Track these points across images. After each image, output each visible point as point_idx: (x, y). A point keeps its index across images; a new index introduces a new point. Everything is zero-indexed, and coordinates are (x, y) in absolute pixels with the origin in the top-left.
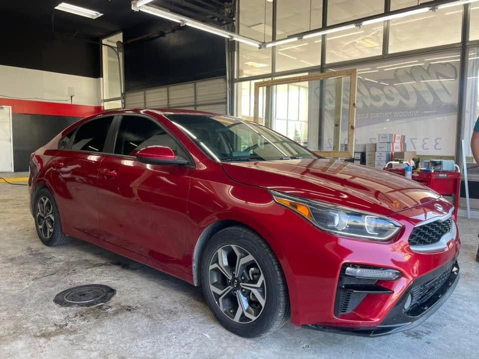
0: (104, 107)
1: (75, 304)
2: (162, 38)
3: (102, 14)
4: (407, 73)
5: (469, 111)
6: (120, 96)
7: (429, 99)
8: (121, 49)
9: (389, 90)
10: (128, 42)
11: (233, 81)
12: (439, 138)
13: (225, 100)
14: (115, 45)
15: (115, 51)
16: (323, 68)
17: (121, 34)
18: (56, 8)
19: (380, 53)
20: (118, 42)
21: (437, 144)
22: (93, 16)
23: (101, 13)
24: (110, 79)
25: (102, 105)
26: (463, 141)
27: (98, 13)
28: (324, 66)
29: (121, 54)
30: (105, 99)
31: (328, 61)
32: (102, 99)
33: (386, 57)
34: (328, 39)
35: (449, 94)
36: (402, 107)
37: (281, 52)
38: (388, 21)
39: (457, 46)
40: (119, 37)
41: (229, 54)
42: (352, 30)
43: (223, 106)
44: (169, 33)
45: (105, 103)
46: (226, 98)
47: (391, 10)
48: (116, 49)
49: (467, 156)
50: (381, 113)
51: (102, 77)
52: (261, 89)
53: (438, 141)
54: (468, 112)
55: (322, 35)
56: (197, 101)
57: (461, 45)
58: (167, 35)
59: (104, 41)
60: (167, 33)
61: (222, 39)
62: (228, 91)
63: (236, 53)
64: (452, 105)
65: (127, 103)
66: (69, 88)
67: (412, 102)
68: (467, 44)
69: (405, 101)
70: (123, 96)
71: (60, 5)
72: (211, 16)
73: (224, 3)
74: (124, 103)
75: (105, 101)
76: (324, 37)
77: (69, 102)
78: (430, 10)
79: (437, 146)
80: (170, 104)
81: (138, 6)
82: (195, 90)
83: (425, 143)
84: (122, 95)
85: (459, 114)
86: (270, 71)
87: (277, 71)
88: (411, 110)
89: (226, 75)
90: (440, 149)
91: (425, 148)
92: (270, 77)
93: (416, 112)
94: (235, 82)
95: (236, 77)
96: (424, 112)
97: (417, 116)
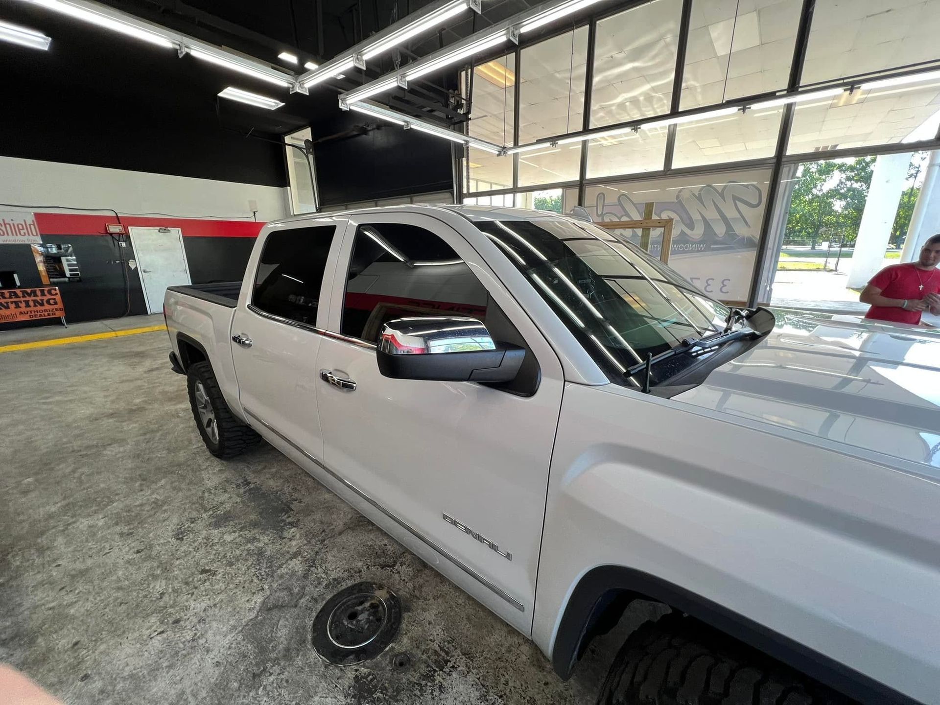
2: (364, 136)
3: (283, 104)
4: (694, 194)
5: (772, 248)
7: (720, 230)
8: (311, 150)
10: (320, 141)
11: (461, 196)
12: (727, 280)
14: (303, 144)
15: (304, 153)
16: (582, 184)
17: (310, 129)
18: (220, 94)
19: (661, 167)
20: (307, 141)
21: (724, 286)
22: (271, 106)
23: (282, 102)
24: (300, 187)
27: (278, 102)
28: (584, 182)
29: (311, 157)
30: (296, 213)
31: (589, 175)
32: (292, 214)
33: (668, 172)
34: (590, 144)
35: (746, 223)
36: (683, 238)
37: (523, 159)
38: (675, 125)
39: (769, 161)
40: (306, 134)
41: (456, 161)
42: (626, 135)
44: (373, 129)
47: (680, 110)
48: (305, 151)
50: (656, 246)
51: (290, 186)
53: (725, 283)
55: (583, 141)
57: (774, 161)
58: (371, 133)
59: (288, 139)
60: (370, 130)
61: (447, 143)
63: (464, 160)
64: (752, 240)
66: (250, 202)
67: (698, 232)
68: (784, 160)
69: (687, 231)
70: (319, 212)
71: (225, 90)
72: (429, 109)
73: (448, 90)
75: (296, 216)
76: (585, 143)
77: (252, 220)
78: (739, 110)
79: (724, 290)
81: (348, 102)
83: (709, 285)
84: (316, 207)
85: (760, 251)
86: (510, 185)
87: (520, 185)
88: (695, 243)
89: (453, 188)
90: (728, 292)
91: (709, 290)
92: (512, 193)
93: (702, 245)
94: (464, 198)
95: (465, 191)
96: (712, 246)
97: (701, 251)
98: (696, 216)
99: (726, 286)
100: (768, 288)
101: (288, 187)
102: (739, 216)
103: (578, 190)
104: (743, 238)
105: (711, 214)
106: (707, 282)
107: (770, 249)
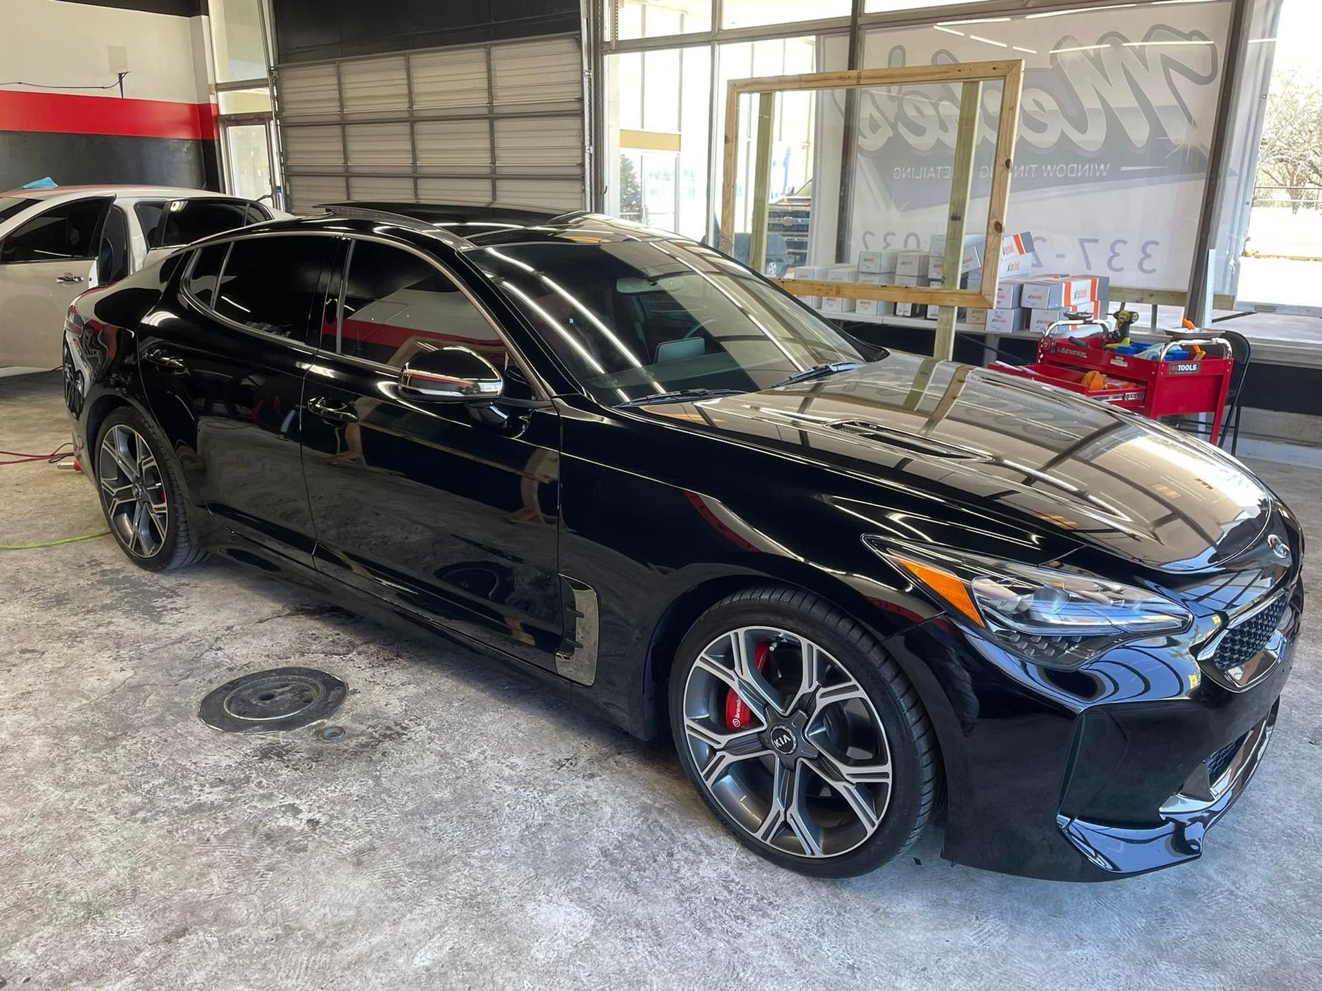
0: (217, 106)
1: (254, 724)
5: (1237, 172)
6: (265, 75)
7: (1139, 133)
9: (1035, 101)
11: (599, 49)
12: (1152, 242)
13: (576, 106)
16: (856, 26)
21: (1147, 256)
24: (230, 16)
25: (213, 100)
26: (1212, 253)
28: (860, 21)
30: (219, 81)
32: (211, 81)
35: (1189, 117)
36: (1065, 151)
43: (573, 123)
45: (221, 94)
46: (581, 100)
49: (1219, 291)
51: (207, 14)
52: (744, 98)
53: (1148, 250)
54: (1236, 175)
56: (495, 103)
62: (586, 80)
64: (1195, 152)
65: (288, 97)
66: (112, 50)
67: (1094, 137)
69: (1074, 135)
70: (275, 79)
74: (278, 98)
75: (220, 87)
77: (115, 93)
79: (1146, 263)
80: (415, 107)
82: (489, 70)
83: (1117, 255)
84: (270, 71)
85: (1211, 179)
86: (706, 27)
87: (727, 25)
88: (1090, 161)
89: (579, 28)
90: (1154, 270)
91: (1116, 267)
92: (708, 42)
93: (1102, 167)
94: (607, 52)
95: (607, 37)
96: (1124, 169)
97: (1102, 179)
98: (1091, 103)
99: (1149, 256)
100: (1232, 262)
101: (204, 17)
102: (1175, 103)
103: (848, 39)
104: (1185, 150)
105: (1122, 99)
106: (1112, 250)
107: (1233, 174)
